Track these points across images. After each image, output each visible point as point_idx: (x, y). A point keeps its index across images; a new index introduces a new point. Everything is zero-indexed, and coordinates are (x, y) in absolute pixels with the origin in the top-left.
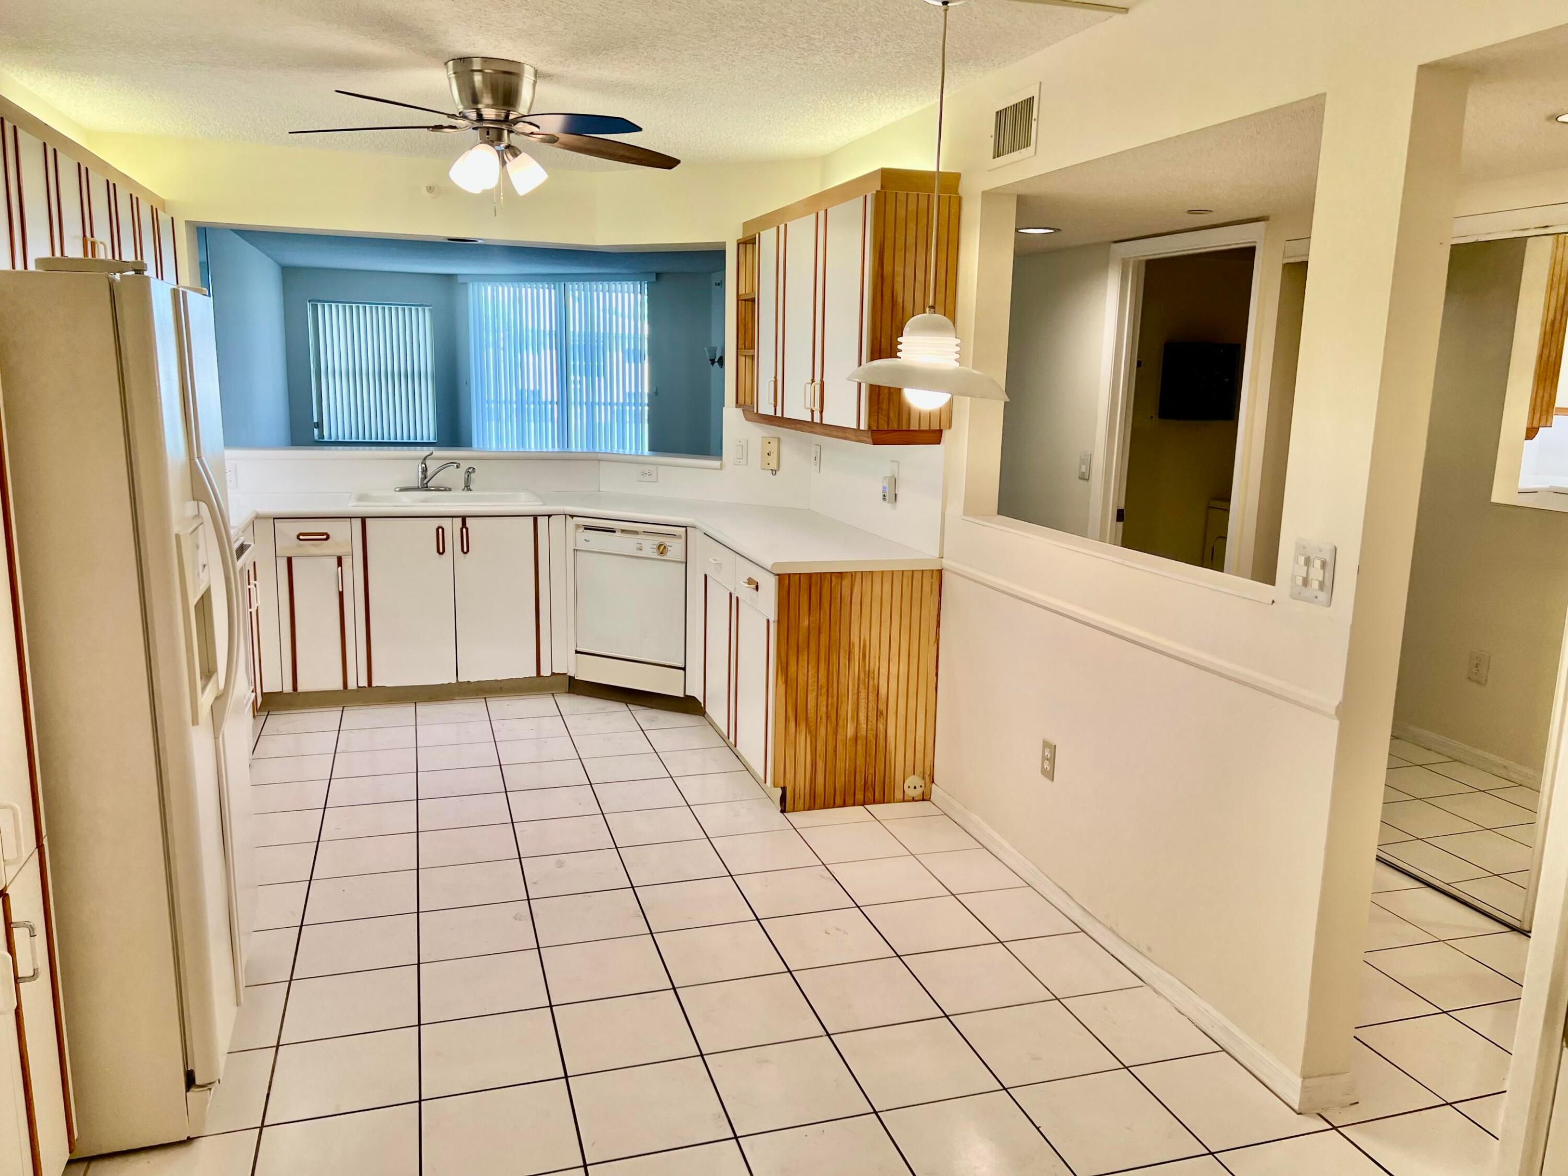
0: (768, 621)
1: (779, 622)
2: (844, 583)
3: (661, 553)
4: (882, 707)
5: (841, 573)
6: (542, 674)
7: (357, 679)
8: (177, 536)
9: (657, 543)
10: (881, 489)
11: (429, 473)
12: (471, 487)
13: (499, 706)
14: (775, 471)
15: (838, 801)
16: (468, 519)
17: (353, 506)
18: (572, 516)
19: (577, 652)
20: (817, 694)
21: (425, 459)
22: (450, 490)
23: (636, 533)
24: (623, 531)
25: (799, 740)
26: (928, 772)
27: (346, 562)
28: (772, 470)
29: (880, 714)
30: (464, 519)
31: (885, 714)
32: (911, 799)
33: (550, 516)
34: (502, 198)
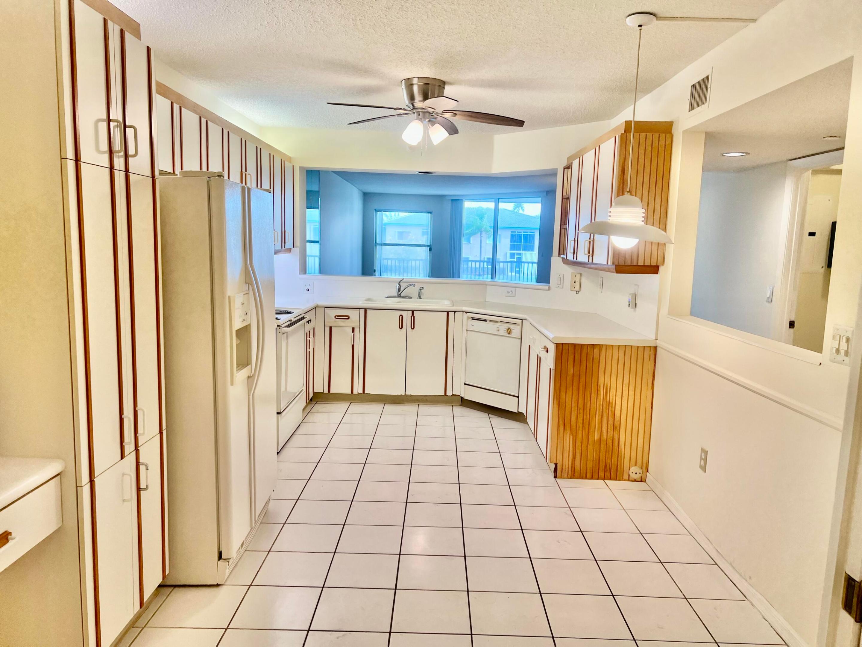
0: (550, 369)
1: (556, 370)
2: (595, 351)
3: (509, 333)
4: (617, 423)
5: (593, 345)
6: (447, 394)
7: (358, 389)
8: (229, 297)
9: (507, 328)
10: (628, 300)
11: (402, 289)
12: (421, 297)
13: (424, 409)
14: (578, 291)
15: (588, 476)
16: (415, 312)
17: (362, 303)
18: (466, 312)
19: (465, 384)
20: (577, 413)
21: (400, 282)
22: (411, 298)
23: (496, 322)
24: (490, 321)
25: (566, 437)
26: (644, 465)
27: (356, 330)
28: (576, 291)
29: (616, 428)
30: (413, 312)
31: (618, 428)
32: (634, 480)
33: (455, 312)
34: (426, 147)
